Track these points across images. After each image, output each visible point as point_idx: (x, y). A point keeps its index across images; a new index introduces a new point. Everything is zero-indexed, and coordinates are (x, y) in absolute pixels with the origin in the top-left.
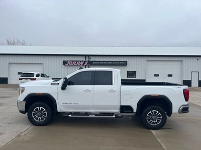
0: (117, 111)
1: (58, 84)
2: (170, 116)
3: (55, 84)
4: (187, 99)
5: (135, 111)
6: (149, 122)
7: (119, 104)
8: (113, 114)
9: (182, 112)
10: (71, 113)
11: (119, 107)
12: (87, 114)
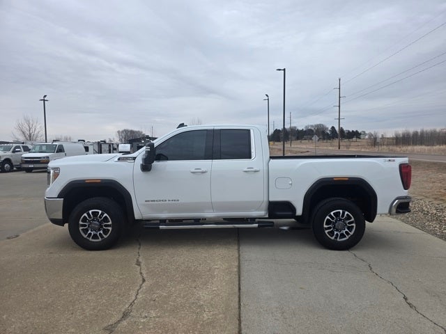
0: (262, 213)
1: (134, 158)
2: (371, 220)
3: (127, 159)
4: (406, 185)
5: (299, 212)
6: (333, 238)
7: (266, 199)
8: (252, 220)
9: (398, 212)
10: (163, 221)
11: (265, 205)
12: (197, 221)
